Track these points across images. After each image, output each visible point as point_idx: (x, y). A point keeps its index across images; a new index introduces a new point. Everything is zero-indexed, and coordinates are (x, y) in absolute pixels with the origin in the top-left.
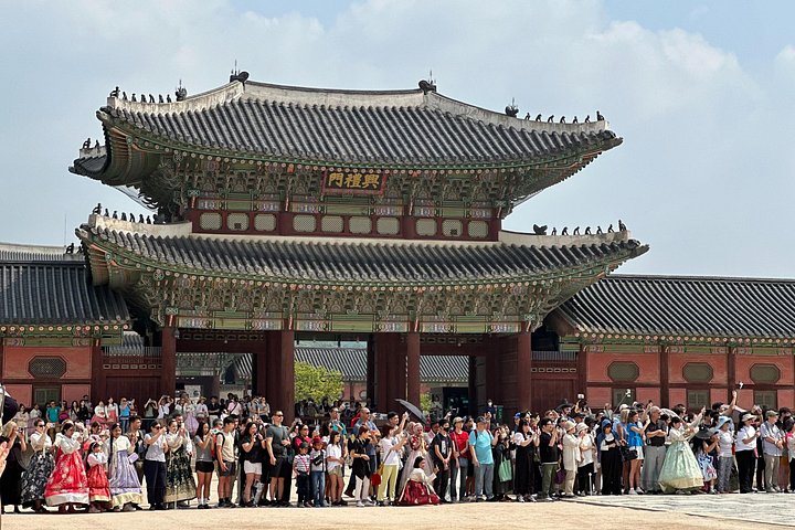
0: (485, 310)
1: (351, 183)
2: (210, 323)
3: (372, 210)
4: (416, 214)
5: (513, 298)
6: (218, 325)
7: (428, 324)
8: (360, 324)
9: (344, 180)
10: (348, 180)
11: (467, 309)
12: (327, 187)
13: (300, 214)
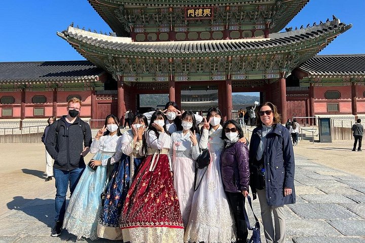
0: (262, 68)
1: (198, 14)
2: (137, 79)
3: (210, 28)
4: (230, 29)
5: (276, 62)
6: (141, 80)
7: (235, 76)
8: (203, 77)
9: (195, 13)
10: (197, 13)
11: (254, 68)
12: (187, 17)
13: (179, 32)
